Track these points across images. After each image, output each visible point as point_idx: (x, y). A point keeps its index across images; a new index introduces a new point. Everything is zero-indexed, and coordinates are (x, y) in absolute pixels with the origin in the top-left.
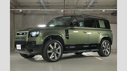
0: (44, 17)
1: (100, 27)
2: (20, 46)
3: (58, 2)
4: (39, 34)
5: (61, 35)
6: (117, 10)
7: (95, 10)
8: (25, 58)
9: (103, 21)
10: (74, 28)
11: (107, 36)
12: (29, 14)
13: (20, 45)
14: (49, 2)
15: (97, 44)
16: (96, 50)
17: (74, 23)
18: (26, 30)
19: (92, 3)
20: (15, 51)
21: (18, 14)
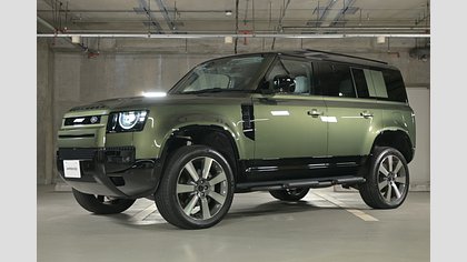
0: (160, 64)
1: (367, 97)
2: (76, 164)
3: (215, 9)
4: (144, 122)
5: (227, 125)
6: (431, 35)
7: (350, 35)
9: (381, 73)
10: (276, 97)
11: (395, 129)
12: (106, 53)
13: (78, 161)
14: (179, 9)
15: (357, 158)
16: (355, 179)
17: (275, 79)
18: (97, 108)
19: (337, 12)
20: (57, 188)
21: (64, 51)
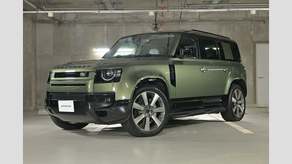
0: (106, 29)
2: (70, 102)
4: (120, 77)
7: (232, 10)
8: (65, 129)
12: (70, 23)
20: (40, 112)
21: (43, 22)
